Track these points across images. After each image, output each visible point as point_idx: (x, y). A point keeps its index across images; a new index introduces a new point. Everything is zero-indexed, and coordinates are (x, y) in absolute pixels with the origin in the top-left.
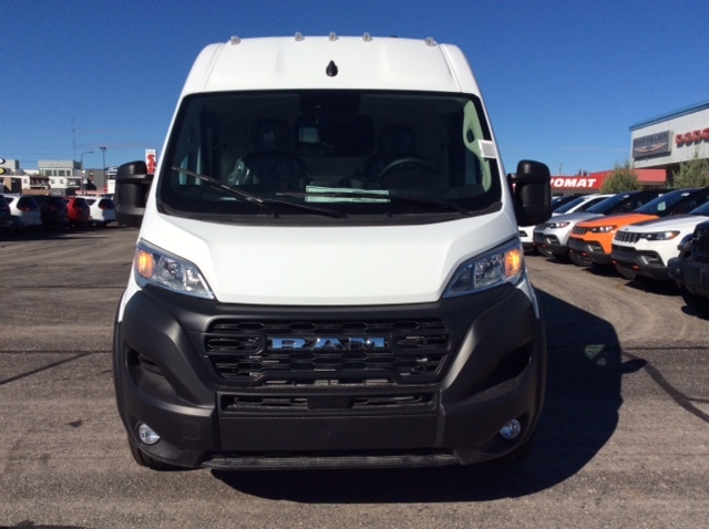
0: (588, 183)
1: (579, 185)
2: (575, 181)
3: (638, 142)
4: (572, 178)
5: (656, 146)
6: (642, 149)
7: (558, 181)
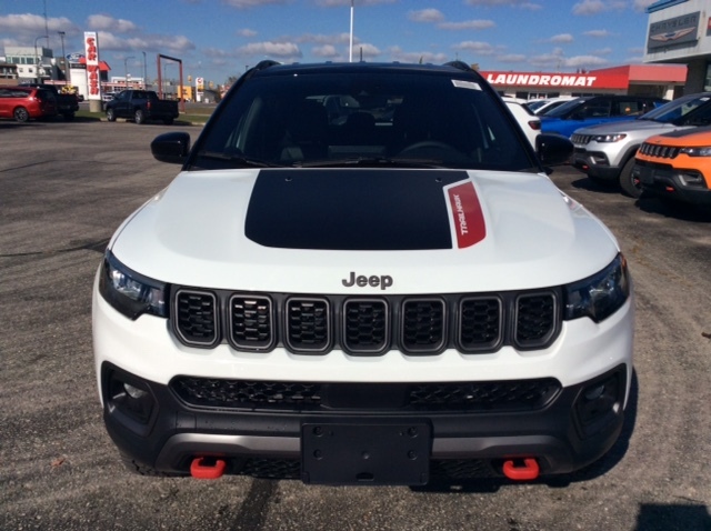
0: (587, 82)
1: (577, 84)
2: (573, 79)
3: (655, 28)
4: (570, 75)
5: (680, 33)
6: (661, 37)
7: (555, 78)
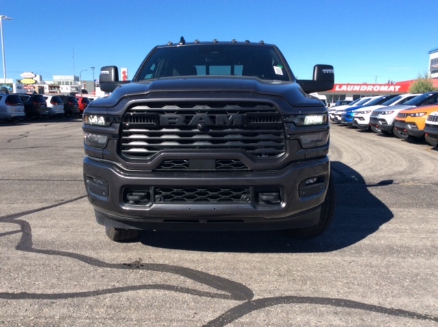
0: (395, 89)
1: (389, 90)
2: (387, 87)
3: (434, 61)
4: (385, 85)
6: (437, 66)
7: (376, 87)
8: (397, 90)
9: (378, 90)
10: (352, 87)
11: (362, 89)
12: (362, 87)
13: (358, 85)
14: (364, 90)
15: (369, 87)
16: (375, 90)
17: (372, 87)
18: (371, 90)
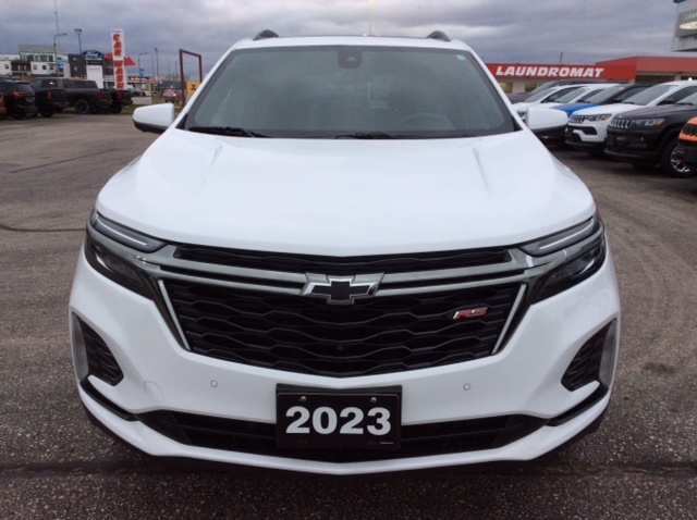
0: (595, 73)
1: (585, 75)
2: (581, 70)
4: (578, 67)
7: (563, 70)
8: (597, 75)
9: (566, 75)
10: (524, 69)
11: (539, 74)
12: (541, 69)
13: (533, 66)
14: (545, 74)
15: (552, 69)
16: (561, 74)
17: (557, 69)
18: (555, 75)
